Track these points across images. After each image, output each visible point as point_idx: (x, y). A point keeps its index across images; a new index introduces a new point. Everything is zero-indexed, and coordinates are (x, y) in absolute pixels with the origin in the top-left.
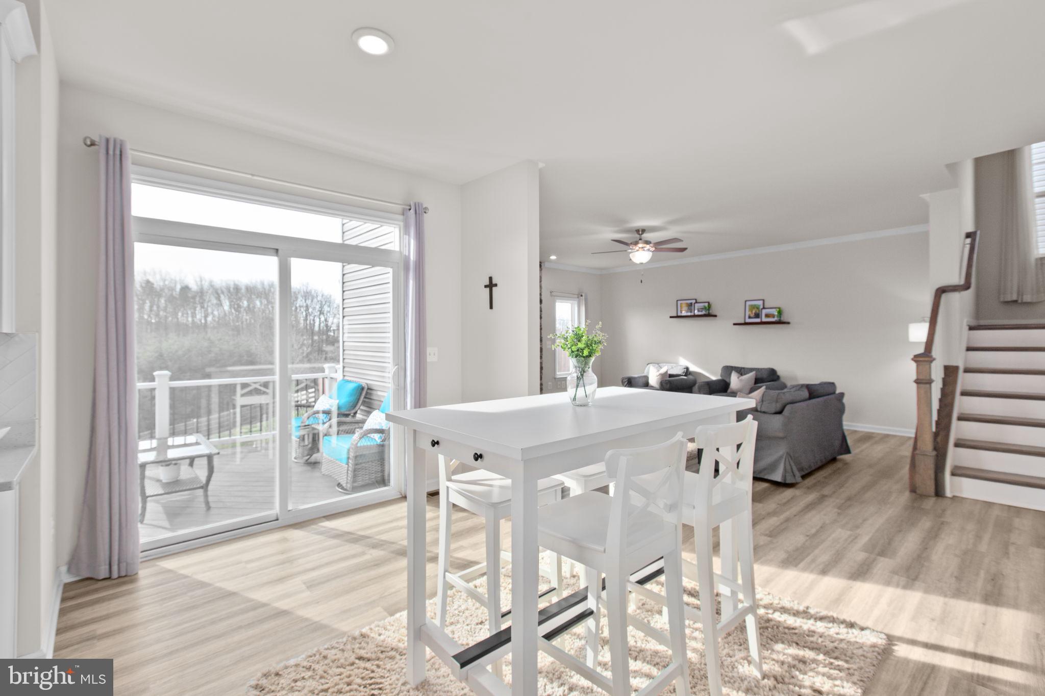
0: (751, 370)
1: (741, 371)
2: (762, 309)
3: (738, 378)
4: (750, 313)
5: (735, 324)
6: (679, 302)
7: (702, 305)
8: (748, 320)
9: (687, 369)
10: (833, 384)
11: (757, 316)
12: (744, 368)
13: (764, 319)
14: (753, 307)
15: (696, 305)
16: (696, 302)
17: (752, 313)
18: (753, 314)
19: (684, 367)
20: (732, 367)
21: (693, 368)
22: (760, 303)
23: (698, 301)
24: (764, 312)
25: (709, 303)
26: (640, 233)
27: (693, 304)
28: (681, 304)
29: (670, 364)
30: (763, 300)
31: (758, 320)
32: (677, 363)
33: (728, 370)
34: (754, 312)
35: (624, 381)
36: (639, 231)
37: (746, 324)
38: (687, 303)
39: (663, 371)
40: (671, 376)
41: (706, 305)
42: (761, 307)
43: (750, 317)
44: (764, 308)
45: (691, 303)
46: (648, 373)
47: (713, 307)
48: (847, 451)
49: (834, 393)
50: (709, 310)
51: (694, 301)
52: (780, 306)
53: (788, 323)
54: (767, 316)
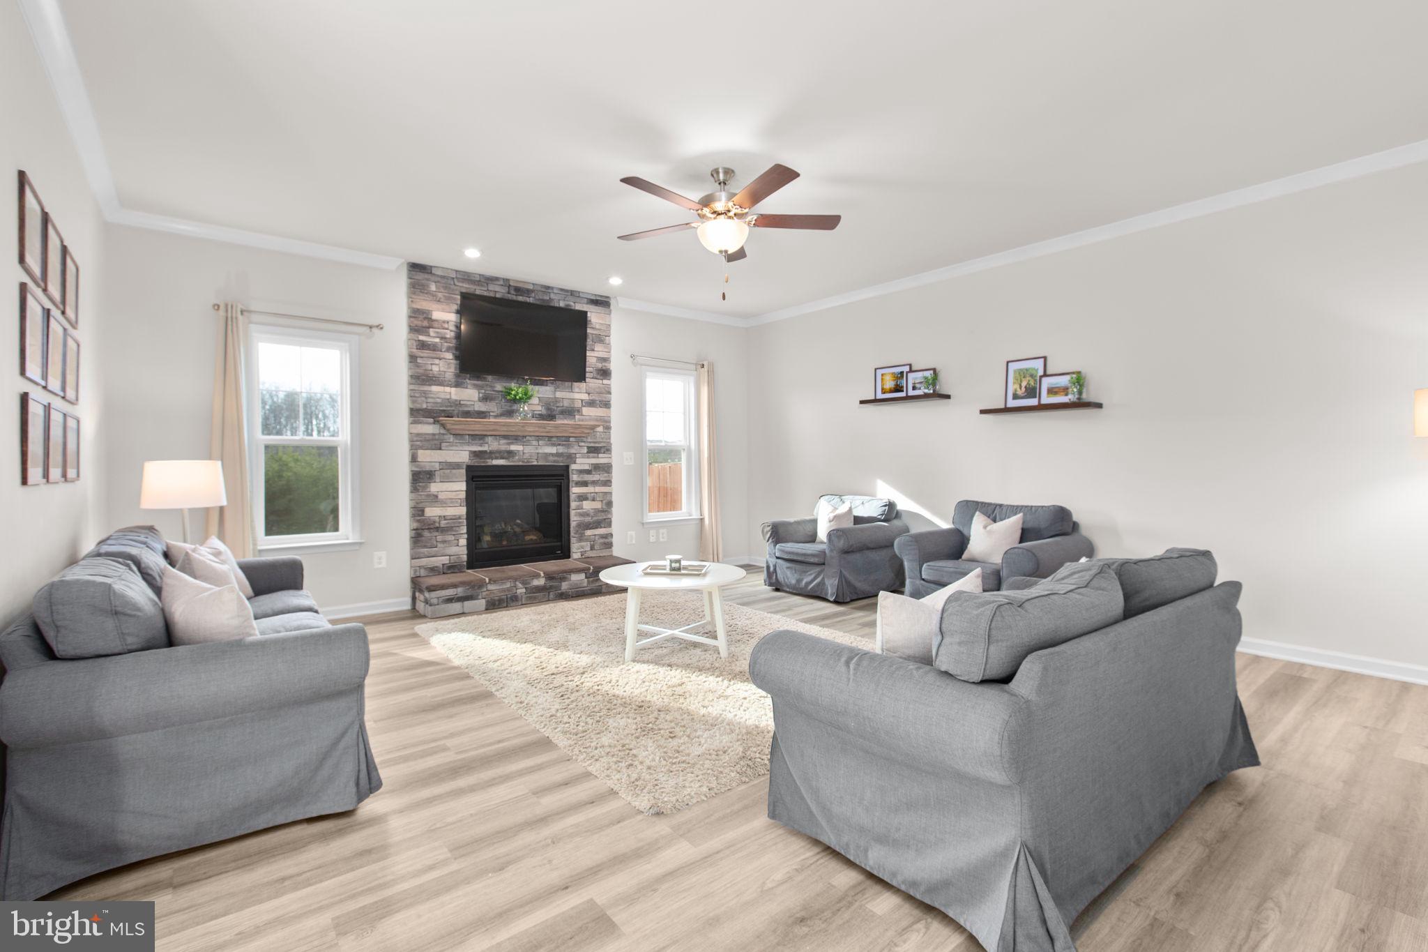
0: (1014, 510)
1: (994, 512)
2: (1041, 377)
3: (985, 527)
4: (1017, 386)
5: (982, 412)
6: (879, 372)
7: (920, 374)
8: (1012, 403)
9: (891, 505)
10: (1207, 554)
11: (1032, 392)
12: (1001, 506)
13: (1046, 399)
14: (1023, 374)
15: (911, 376)
16: (911, 371)
17: (1021, 388)
18: (1023, 389)
19: (885, 501)
20: (977, 503)
21: (904, 504)
22: (1039, 365)
23: (914, 369)
24: (1047, 383)
25: (934, 370)
26: (721, 177)
27: (905, 374)
28: (882, 375)
29: (859, 497)
30: (1045, 358)
31: (1033, 402)
32: (872, 494)
33: (968, 508)
34: (1024, 384)
35: (765, 530)
36: (718, 173)
37: (1006, 410)
38: (893, 373)
39: (843, 509)
40: (858, 520)
41: (929, 374)
42: (1041, 372)
43: (1015, 397)
44: (1045, 375)
45: (902, 373)
46: (817, 514)
47: (942, 376)
48: (1252, 758)
49: (1211, 586)
50: (934, 384)
51: (906, 369)
52: (1083, 371)
53: (1099, 406)
54: (1051, 391)
